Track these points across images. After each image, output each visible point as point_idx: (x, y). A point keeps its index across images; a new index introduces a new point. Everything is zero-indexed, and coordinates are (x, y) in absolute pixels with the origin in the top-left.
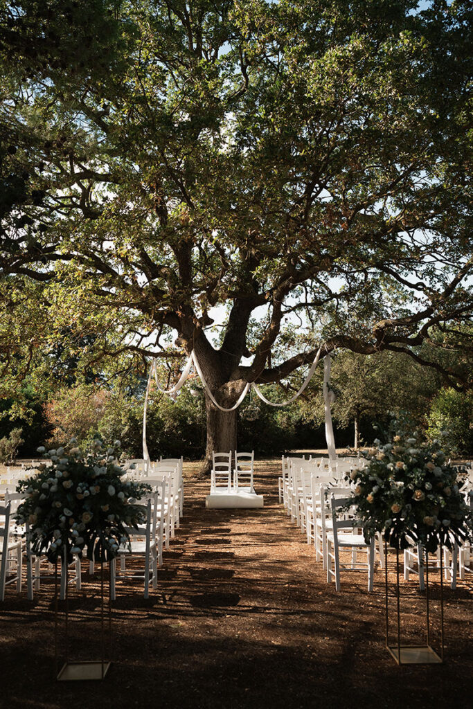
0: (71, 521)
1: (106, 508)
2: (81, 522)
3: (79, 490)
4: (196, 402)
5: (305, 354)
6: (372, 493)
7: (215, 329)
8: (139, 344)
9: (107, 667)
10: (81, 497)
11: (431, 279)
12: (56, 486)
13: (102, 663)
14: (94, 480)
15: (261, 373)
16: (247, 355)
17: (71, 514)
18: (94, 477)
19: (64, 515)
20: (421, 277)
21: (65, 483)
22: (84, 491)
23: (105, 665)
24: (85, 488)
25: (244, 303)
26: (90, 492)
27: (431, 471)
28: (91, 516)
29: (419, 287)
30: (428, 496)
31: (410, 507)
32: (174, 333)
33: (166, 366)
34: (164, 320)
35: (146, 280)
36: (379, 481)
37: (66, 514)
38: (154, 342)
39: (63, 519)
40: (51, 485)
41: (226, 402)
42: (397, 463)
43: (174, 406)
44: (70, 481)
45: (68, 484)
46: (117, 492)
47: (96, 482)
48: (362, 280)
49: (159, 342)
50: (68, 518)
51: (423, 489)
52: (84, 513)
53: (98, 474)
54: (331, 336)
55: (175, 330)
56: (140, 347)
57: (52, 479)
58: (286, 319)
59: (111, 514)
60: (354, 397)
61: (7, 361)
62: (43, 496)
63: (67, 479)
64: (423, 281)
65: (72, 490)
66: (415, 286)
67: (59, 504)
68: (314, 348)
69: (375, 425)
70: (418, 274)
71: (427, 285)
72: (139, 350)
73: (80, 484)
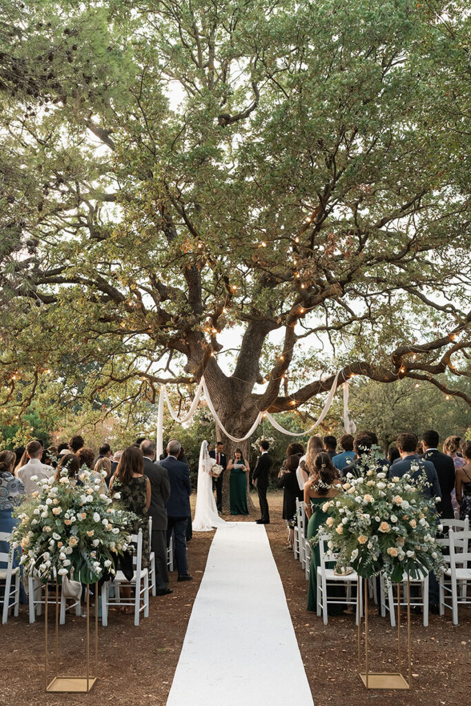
0: (60, 544)
1: (91, 533)
2: (68, 545)
3: (67, 516)
4: (210, 431)
5: (321, 382)
6: (341, 524)
7: (230, 353)
8: (148, 369)
9: (92, 682)
10: (68, 523)
11: (462, 300)
12: (46, 512)
13: (88, 679)
14: (81, 507)
15: (275, 402)
16: (260, 381)
17: (60, 538)
18: (81, 505)
19: (53, 539)
20: (450, 298)
21: (54, 510)
22: (70, 517)
23: (90, 680)
24: (72, 514)
25: (258, 327)
26: (77, 518)
27: (398, 505)
28: (77, 540)
29: (448, 309)
30: (394, 528)
31: (377, 539)
32: (184, 359)
33: (177, 392)
34: (172, 346)
35: (154, 304)
36: (349, 513)
37: (54, 538)
38: (164, 367)
39: (52, 542)
40: (42, 511)
41: (237, 431)
42: (366, 496)
43: (185, 435)
44: (59, 508)
45: (58, 511)
46: (102, 520)
47: (83, 509)
48: (383, 303)
49: (170, 368)
50: (56, 542)
51: (389, 521)
52: (71, 538)
53: (85, 502)
54: (349, 362)
55: (185, 355)
56: (150, 372)
57: (42, 506)
58: (300, 345)
59: (96, 539)
60: (382, 427)
61: (11, 387)
62: (35, 521)
63: (56, 506)
64: (452, 303)
65: (61, 517)
66: (443, 309)
67: (48, 529)
68: (330, 375)
69: (349, 460)
70: (447, 295)
71: (457, 306)
72: (147, 376)
73: (68, 511)
